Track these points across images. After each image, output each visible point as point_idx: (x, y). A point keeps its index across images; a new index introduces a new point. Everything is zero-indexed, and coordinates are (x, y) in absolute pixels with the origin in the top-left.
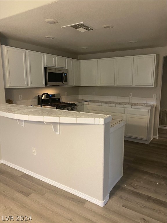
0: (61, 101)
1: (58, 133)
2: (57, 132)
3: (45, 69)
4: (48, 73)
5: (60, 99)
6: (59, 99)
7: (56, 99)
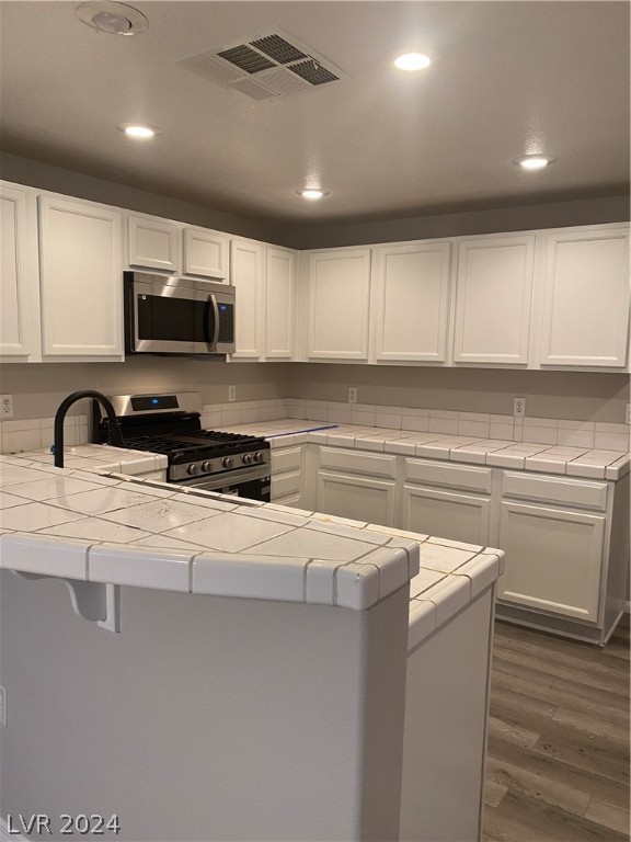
0: (203, 427)
1: (109, 624)
2: (104, 620)
3: (128, 278)
4: (140, 300)
5: (199, 415)
6: (195, 417)
7: (182, 414)
